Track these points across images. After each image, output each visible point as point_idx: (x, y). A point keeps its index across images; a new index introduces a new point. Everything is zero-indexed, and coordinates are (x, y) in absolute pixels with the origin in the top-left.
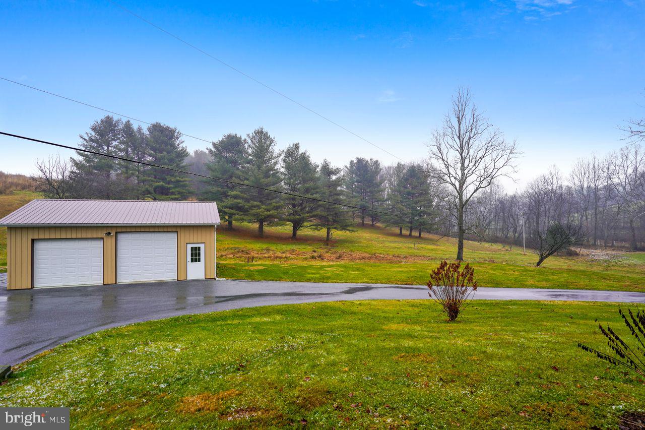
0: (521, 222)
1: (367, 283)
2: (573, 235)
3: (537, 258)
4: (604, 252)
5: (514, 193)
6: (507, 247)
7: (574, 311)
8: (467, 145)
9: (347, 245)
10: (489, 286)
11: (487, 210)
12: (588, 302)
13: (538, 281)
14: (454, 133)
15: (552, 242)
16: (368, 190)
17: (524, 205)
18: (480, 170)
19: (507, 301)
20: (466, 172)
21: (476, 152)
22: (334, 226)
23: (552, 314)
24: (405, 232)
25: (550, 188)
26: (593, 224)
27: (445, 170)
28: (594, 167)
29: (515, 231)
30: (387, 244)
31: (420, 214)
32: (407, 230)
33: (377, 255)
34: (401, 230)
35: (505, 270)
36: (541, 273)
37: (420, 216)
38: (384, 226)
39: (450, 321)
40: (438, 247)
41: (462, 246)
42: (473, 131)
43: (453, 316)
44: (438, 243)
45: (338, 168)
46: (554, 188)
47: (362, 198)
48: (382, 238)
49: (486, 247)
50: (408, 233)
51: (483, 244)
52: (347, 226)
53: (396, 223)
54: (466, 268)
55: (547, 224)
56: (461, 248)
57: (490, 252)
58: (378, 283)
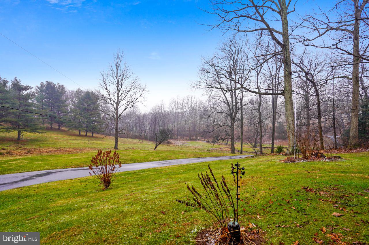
0: (148, 128)
1: (47, 169)
2: (170, 134)
3: (154, 146)
4: (181, 141)
5: (145, 113)
6: (141, 141)
7: (170, 171)
8: (121, 83)
9: (36, 143)
10: (131, 162)
11: (131, 121)
12: (175, 166)
13: (155, 158)
14: (114, 75)
15: (161, 137)
16: (56, 105)
17: (149, 119)
18: (128, 98)
19: (140, 170)
20: (120, 98)
21: (126, 87)
22: (24, 129)
23: (161, 175)
24: (83, 133)
25: (160, 111)
26: (177, 129)
27: (108, 96)
28: (178, 103)
29: (145, 132)
30: (70, 141)
31: (93, 122)
32: (84, 132)
33: (61, 149)
34: (80, 132)
35: (139, 153)
36: (156, 153)
37: (93, 123)
38: (68, 130)
39: (105, 189)
40: (104, 142)
41: (117, 141)
42: (125, 75)
43: (106, 186)
44: (104, 140)
45: (28, 86)
46: (162, 111)
47: (50, 110)
48: (65, 137)
49: (131, 141)
50: (85, 134)
51: (129, 139)
52: (36, 129)
53: (76, 128)
54: (114, 154)
55: (159, 129)
56: (116, 142)
57: (133, 144)
58: (58, 169)
